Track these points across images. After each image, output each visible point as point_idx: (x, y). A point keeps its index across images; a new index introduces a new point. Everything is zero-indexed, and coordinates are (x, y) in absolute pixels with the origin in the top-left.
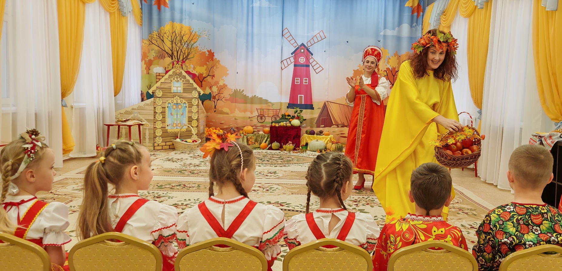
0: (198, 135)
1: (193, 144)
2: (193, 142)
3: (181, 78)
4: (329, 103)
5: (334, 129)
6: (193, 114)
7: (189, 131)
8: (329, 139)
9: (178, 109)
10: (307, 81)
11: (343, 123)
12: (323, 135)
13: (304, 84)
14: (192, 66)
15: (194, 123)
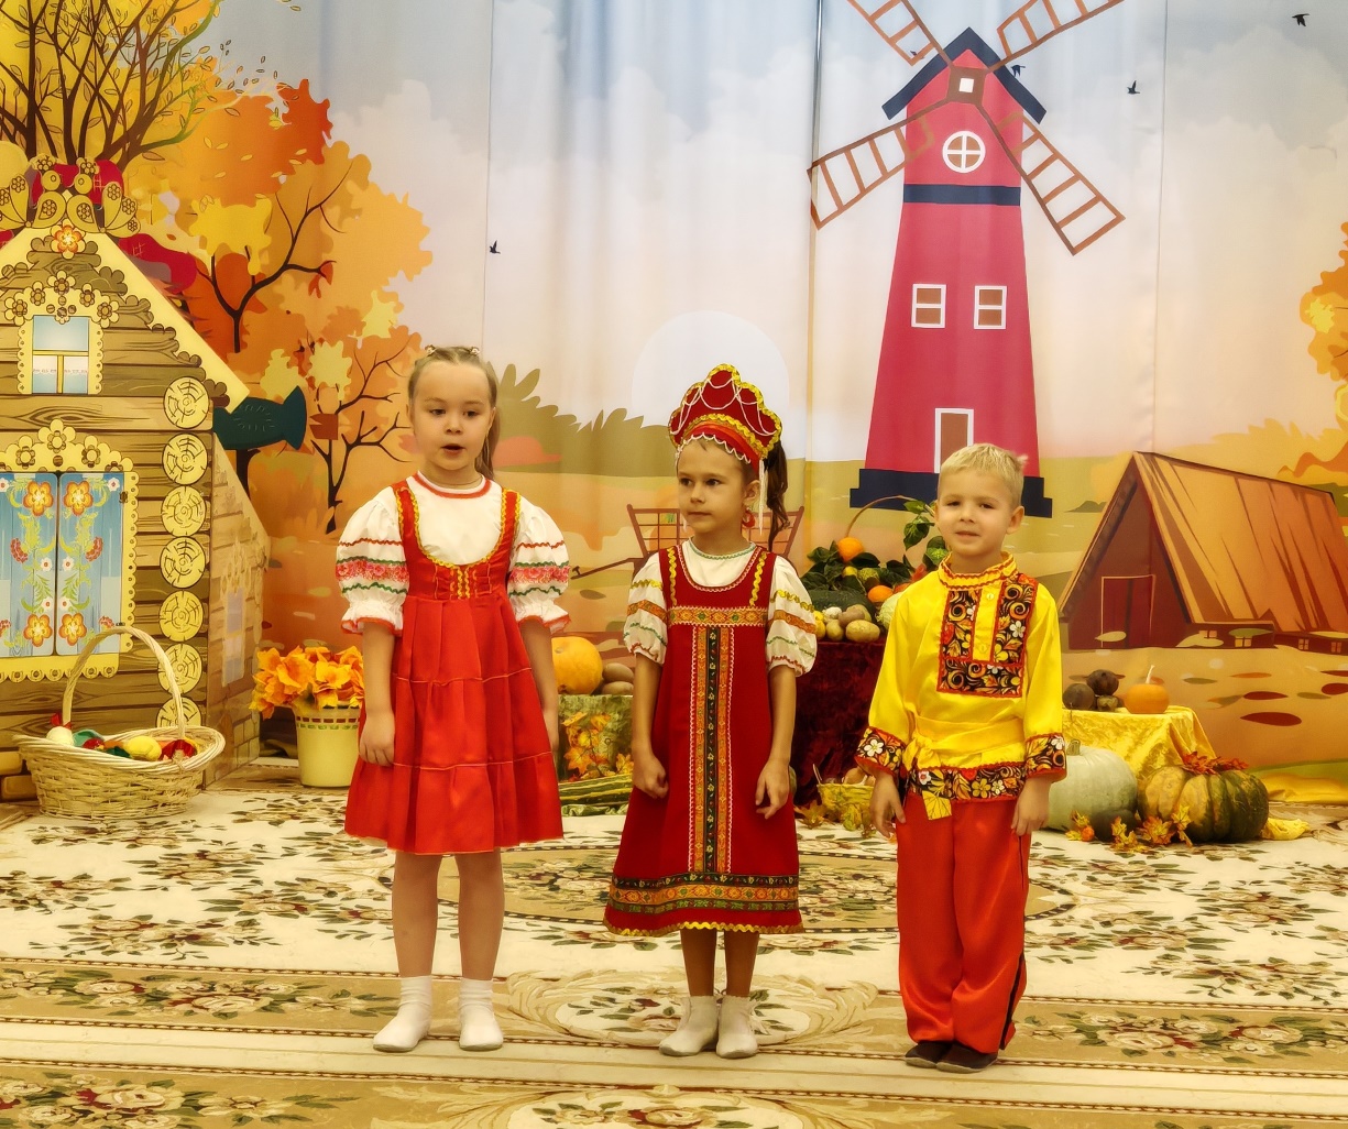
0: (201, 703)
1: (165, 766)
2: (169, 751)
3: (87, 287)
4: (1163, 464)
5: (1199, 658)
6: (173, 552)
7: (140, 671)
8: (1161, 735)
9: (67, 514)
10: (1003, 308)
11: (1269, 614)
12: (1120, 704)
13: (977, 326)
14: (174, 204)
15: (181, 616)
